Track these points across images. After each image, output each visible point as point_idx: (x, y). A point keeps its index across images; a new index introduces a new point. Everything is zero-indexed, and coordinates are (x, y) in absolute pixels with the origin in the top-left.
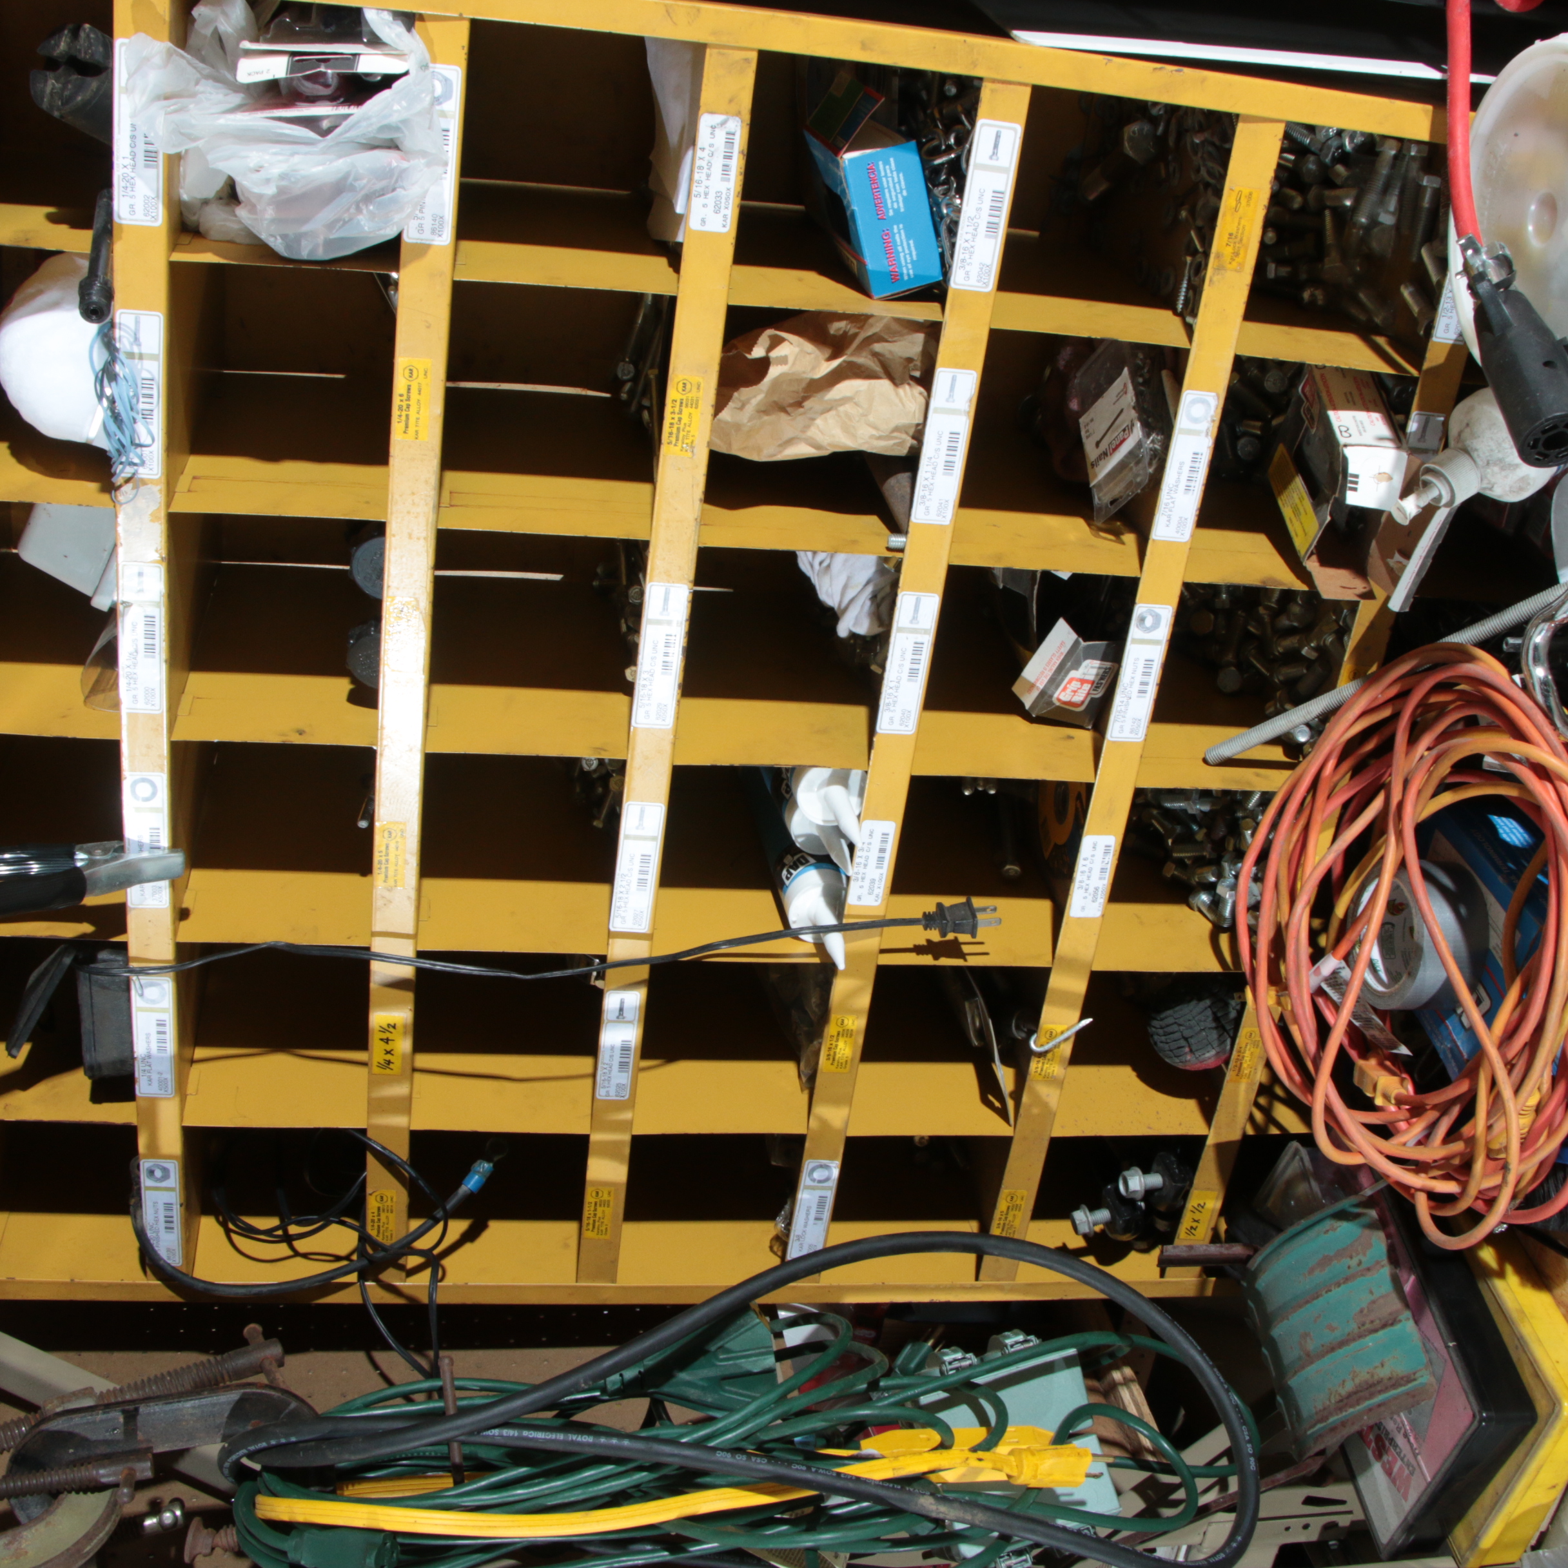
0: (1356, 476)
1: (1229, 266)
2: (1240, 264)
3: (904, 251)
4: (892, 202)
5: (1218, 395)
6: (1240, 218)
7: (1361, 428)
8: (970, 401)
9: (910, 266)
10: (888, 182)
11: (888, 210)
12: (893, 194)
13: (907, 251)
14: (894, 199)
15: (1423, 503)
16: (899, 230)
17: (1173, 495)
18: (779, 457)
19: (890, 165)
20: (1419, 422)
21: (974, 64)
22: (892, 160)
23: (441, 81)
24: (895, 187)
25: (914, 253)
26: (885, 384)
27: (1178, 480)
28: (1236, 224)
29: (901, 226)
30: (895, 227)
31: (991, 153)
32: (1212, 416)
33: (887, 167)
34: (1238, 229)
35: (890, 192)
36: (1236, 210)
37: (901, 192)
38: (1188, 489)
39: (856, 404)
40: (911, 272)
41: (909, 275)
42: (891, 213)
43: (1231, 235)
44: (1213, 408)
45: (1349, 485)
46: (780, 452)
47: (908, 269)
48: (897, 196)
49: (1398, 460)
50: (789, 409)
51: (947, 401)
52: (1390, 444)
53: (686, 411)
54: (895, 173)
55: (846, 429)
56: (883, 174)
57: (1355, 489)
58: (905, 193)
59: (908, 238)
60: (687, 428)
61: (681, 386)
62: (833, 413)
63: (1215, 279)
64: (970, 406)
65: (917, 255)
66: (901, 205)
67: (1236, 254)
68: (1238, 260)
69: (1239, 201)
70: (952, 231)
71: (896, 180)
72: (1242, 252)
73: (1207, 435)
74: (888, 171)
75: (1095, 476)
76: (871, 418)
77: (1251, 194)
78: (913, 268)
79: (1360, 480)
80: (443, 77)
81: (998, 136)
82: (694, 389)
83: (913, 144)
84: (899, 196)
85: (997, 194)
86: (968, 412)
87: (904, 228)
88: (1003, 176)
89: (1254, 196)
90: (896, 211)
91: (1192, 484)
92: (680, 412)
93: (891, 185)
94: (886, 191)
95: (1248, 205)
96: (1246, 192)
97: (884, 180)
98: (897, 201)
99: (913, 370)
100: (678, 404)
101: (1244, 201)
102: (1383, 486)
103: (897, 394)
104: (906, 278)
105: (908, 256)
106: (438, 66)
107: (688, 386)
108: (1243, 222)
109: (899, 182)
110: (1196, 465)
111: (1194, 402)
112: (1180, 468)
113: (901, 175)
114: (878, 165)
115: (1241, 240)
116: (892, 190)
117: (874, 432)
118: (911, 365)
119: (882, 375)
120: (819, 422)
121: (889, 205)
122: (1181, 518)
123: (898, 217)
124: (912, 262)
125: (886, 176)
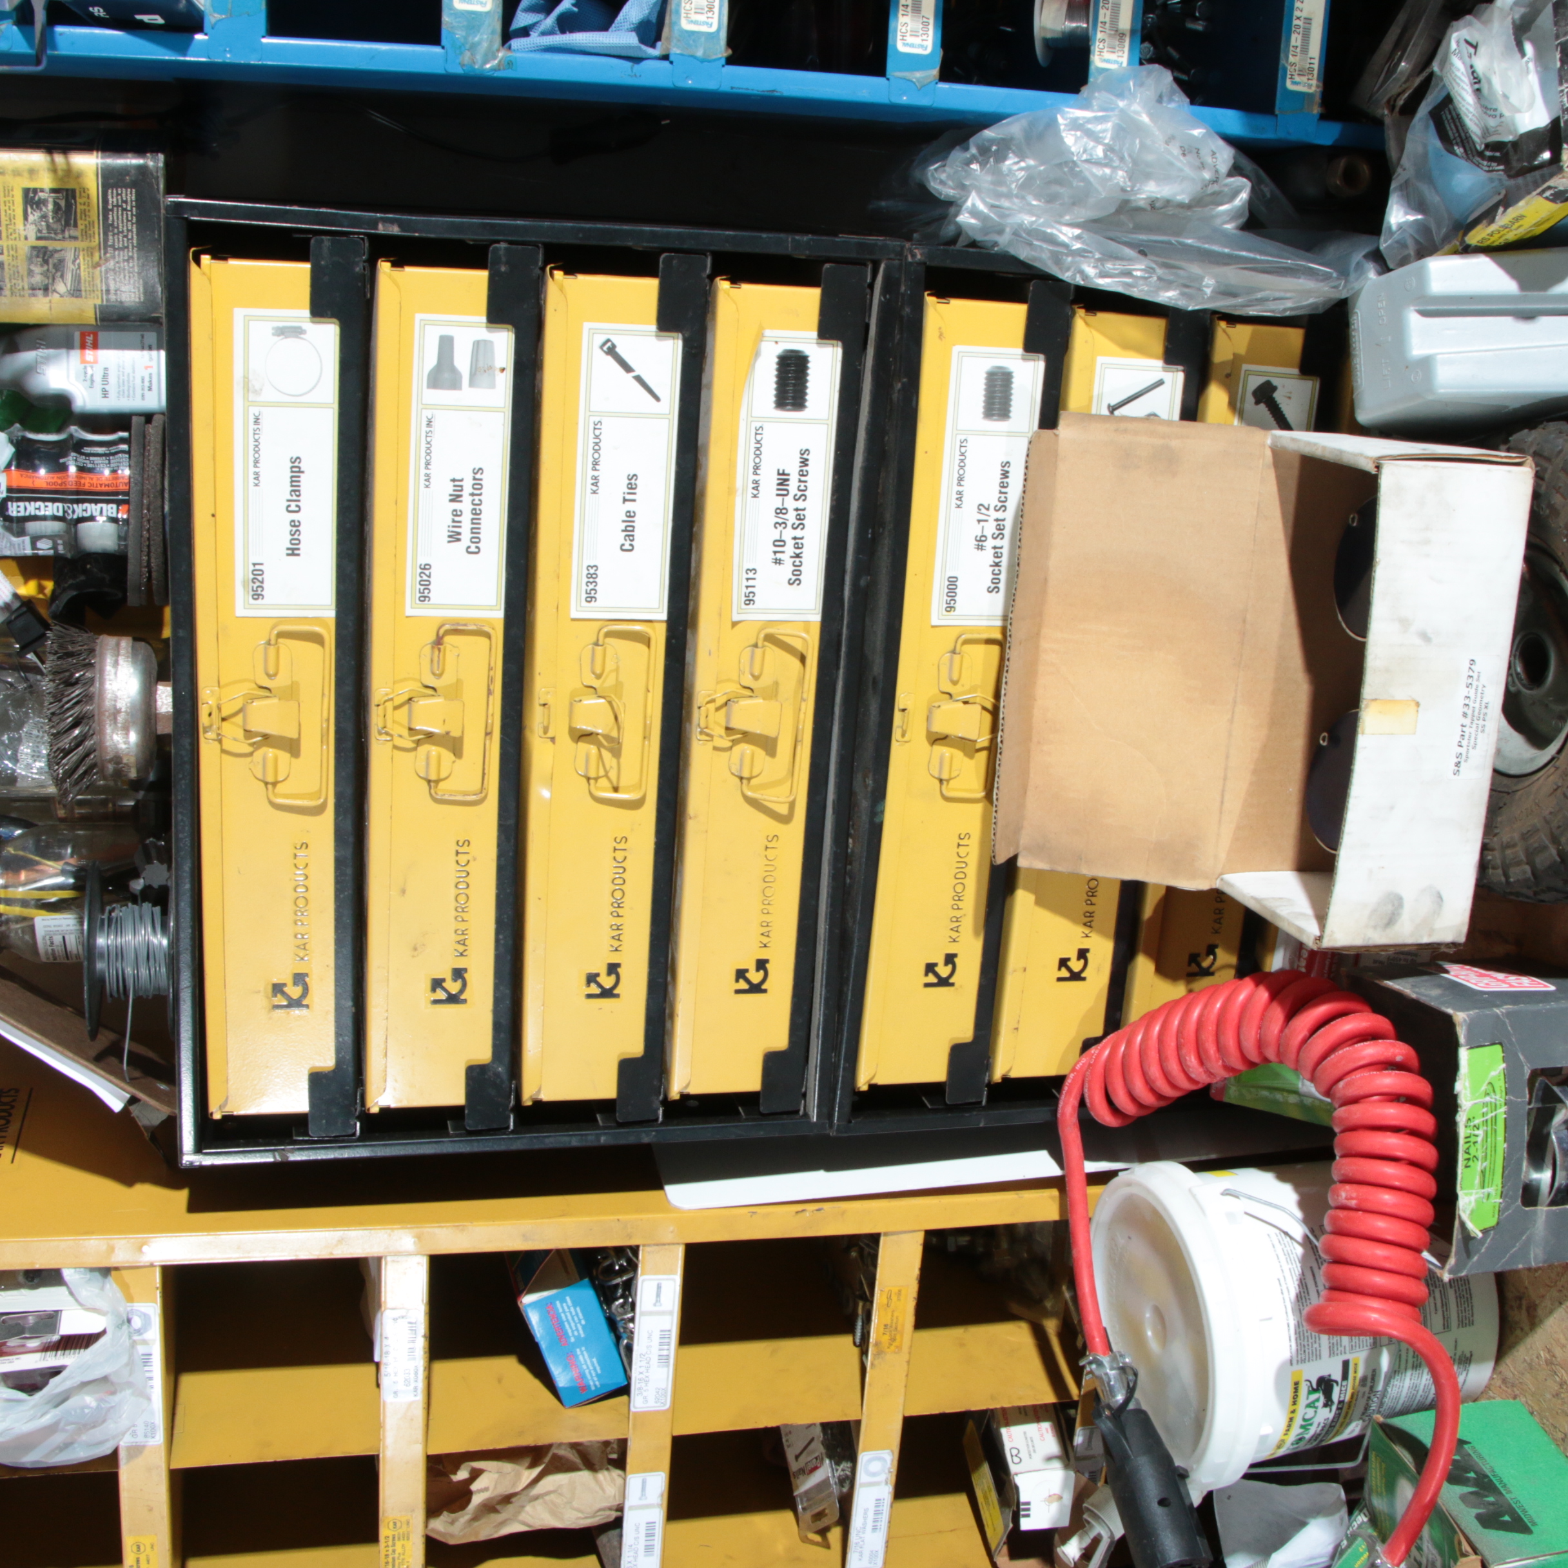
0: (1028, 1503)
1: (888, 1350)
2: (897, 1347)
3: (588, 1368)
4: (573, 1331)
5: (892, 1452)
6: (893, 1311)
7: (1031, 1449)
8: (662, 1495)
9: (595, 1379)
10: (566, 1316)
11: (569, 1337)
12: (573, 1324)
13: (591, 1368)
14: (574, 1328)
15: (1087, 1541)
16: (582, 1352)
17: (862, 1535)
18: (496, 1535)
19: (566, 1302)
20: (1084, 1436)
21: (630, 1236)
22: (568, 1298)
23: (140, 1317)
24: (573, 1319)
25: (598, 1369)
26: (584, 1475)
27: (865, 1523)
28: (890, 1316)
29: (583, 1348)
30: (578, 1350)
31: (654, 1301)
32: (889, 1468)
33: (564, 1305)
34: (892, 1320)
35: (569, 1323)
36: (888, 1305)
37: (580, 1322)
38: (875, 1529)
39: (560, 1494)
40: (597, 1383)
41: (595, 1385)
42: (572, 1340)
43: (886, 1325)
44: (889, 1462)
45: (1022, 1513)
46: (496, 1532)
47: (594, 1381)
48: (576, 1326)
49: (1066, 1480)
50: (498, 1507)
51: (640, 1499)
52: (1057, 1464)
53: (399, 1544)
54: (572, 1309)
55: (554, 1513)
56: (561, 1310)
57: (1028, 1516)
58: (583, 1322)
59: (591, 1357)
60: (402, 1557)
61: (391, 1525)
62: (540, 1501)
63: (876, 1362)
64: (662, 1500)
65: (601, 1369)
66: (581, 1332)
67: (893, 1340)
68: (896, 1343)
69: (889, 1298)
70: (629, 1349)
71: (574, 1313)
72: (898, 1337)
73: (887, 1483)
74: (566, 1308)
75: (797, 1487)
76: (575, 1504)
77: (900, 1291)
78: (599, 1380)
79: (1032, 1507)
80: (141, 1312)
81: (659, 1287)
82: (405, 1526)
83: (586, 1280)
84: (579, 1325)
85: (664, 1333)
86: (661, 1505)
87: (587, 1349)
88: (667, 1318)
89: (903, 1292)
90: (578, 1338)
91: (879, 1524)
92: (394, 1545)
93: (570, 1318)
94: (566, 1323)
95: (899, 1300)
96: (895, 1290)
97: (563, 1315)
98: (577, 1330)
99: (611, 1453)
100: (391, 1539)
101: (894, 1298)
102: (1054, 1507)
103: (597, 1481)
104: (593, 1388)
105: (593, 1372)
106: (135, 1304)
107: (398, 1524)
108: (896, 1314)
109: (577, 1314)
110: (880, 1508)
111: (870, 1461)
112: (865, 1513)
113: (578, 1309)
114: (556, 1305)
115: (896, 1328)
116: (571, 1321)
117: (580, 1515)
118: (609, 1449)
119: (581, 1466)
120: (528, 1508)
121: (570, 1334)
122: (872, 1551)
123: (580, 1342)
124: (597, 1375)
125: (564, 1312)
